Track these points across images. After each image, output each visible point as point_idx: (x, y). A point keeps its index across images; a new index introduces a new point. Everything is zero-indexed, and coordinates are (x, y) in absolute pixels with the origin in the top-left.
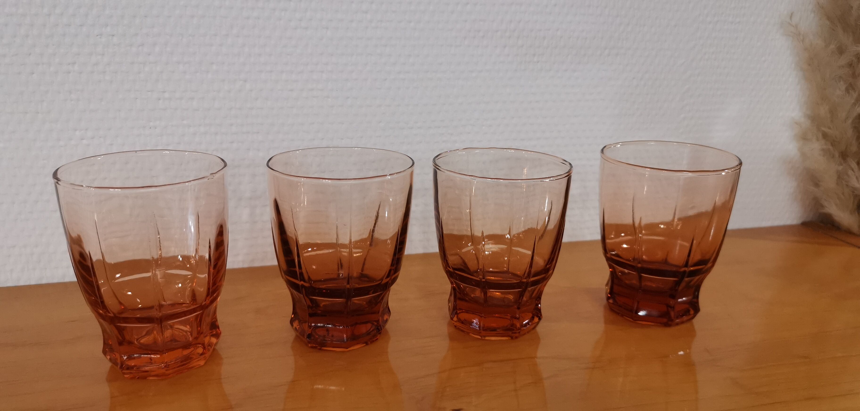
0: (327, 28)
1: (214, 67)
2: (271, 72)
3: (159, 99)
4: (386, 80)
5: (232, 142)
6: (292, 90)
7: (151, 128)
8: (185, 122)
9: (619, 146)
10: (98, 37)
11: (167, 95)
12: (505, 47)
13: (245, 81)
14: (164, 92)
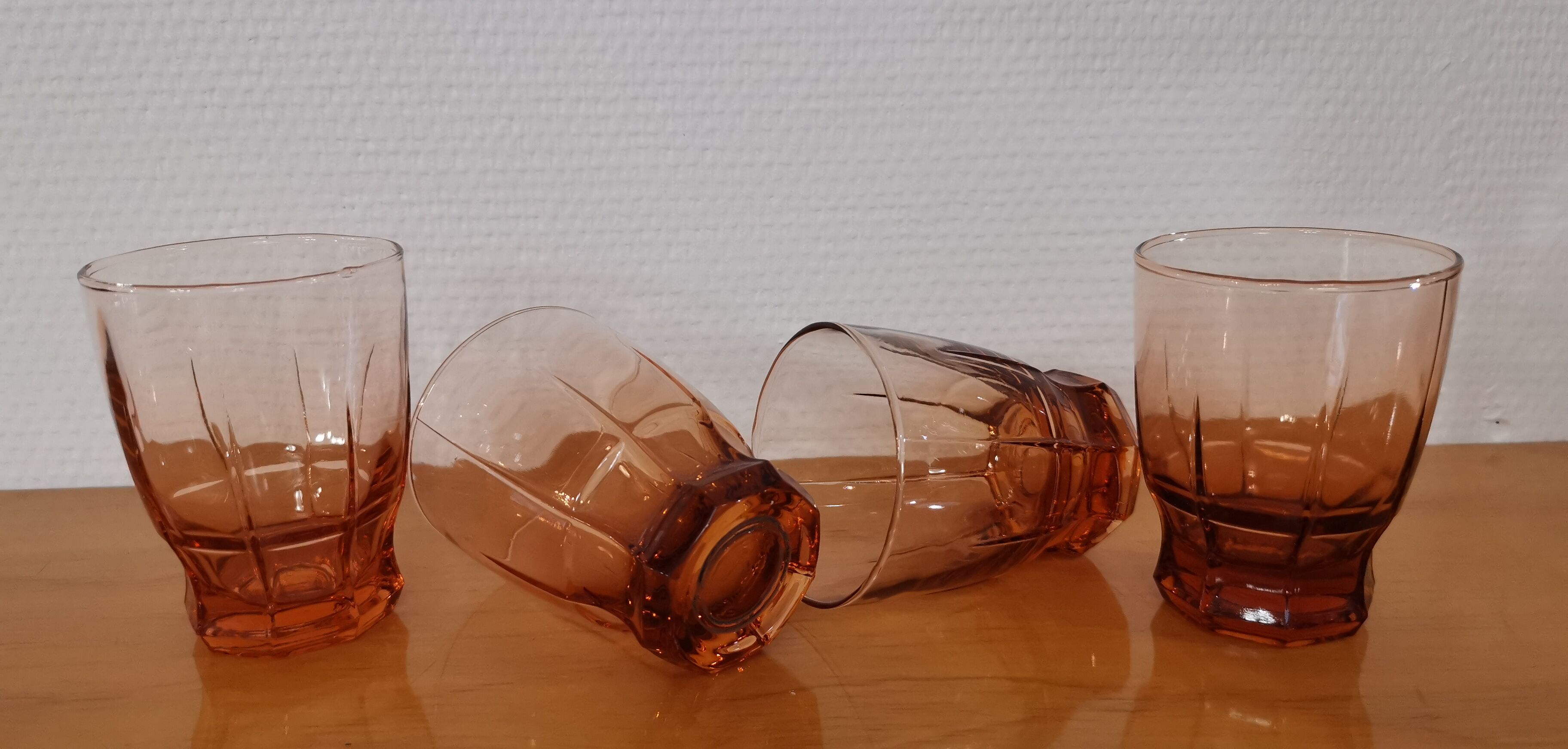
0: (662, 13)
1: (454, 93)
2: (559, 100)
3: (359, 154)
4: (780, 112)
5: (489, 235)
6: (598, 135)
7: (345, 207)
8: (404, 197)
9: (1181, 240)
10: (252, 41)
11: (370, 146)
12: (1029, 41)
13: (511, 119)
14: (366, 141)
